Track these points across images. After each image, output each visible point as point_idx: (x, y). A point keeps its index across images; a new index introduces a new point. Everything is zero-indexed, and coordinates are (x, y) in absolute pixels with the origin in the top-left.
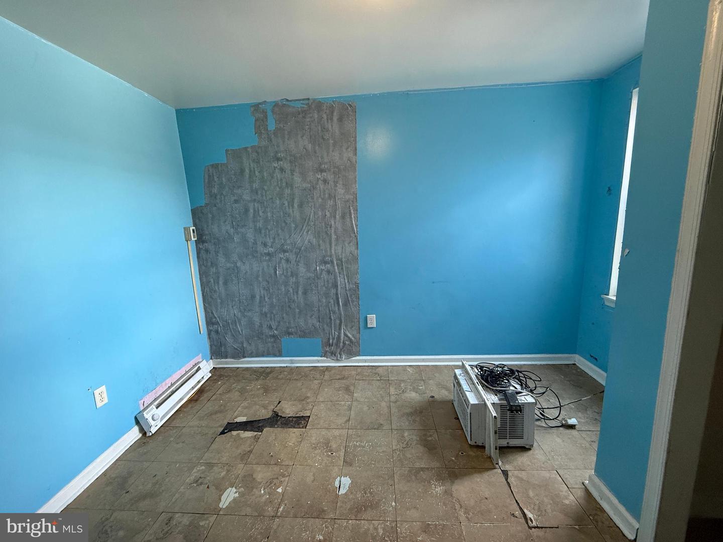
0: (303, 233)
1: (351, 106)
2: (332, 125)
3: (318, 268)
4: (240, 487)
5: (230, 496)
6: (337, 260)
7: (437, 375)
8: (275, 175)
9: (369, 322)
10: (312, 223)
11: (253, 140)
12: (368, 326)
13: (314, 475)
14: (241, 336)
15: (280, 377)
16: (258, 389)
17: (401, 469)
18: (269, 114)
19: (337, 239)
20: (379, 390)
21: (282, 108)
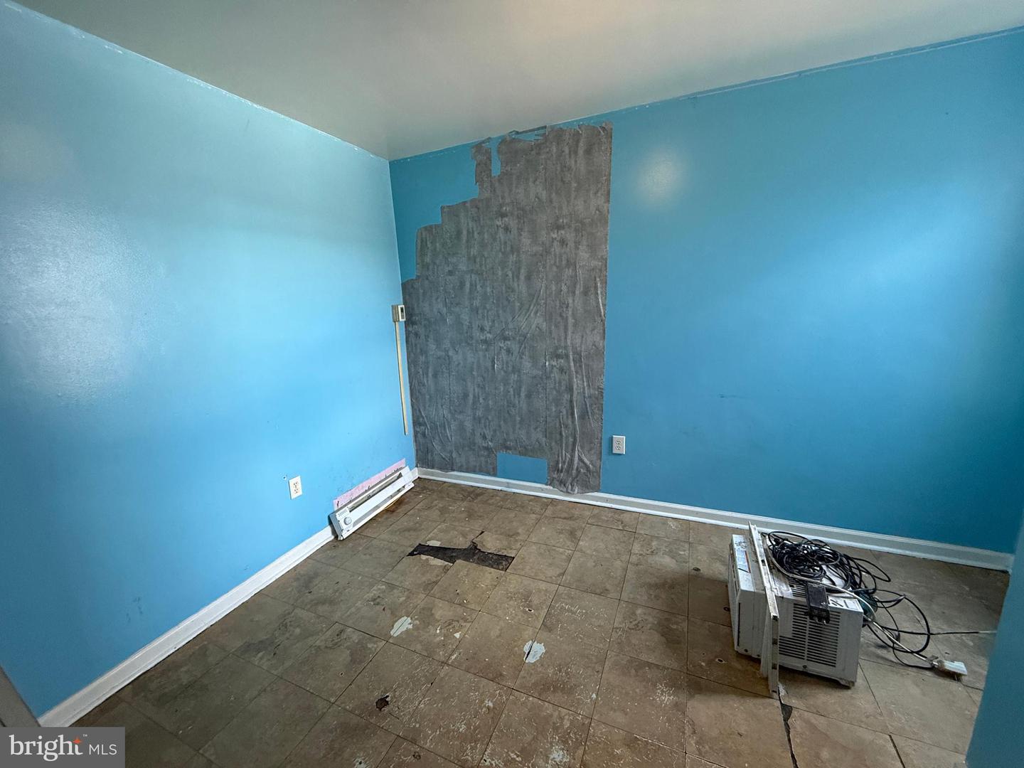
0: (529, 315)
1: (604, 129)
2: (576, 161)
3: (547, 364)
4: (416, 619)
5: (403, 625)
6: (574, 353)
7: (715, 539)
8: (498, 237)
9: (615, 445)
10: (543, 301)
11: (472, 191)
12: (614, 452)
13: (501, 630)
14: (449, 444)
15: (490, 502)
16: (461, 512)
17: (617, 655)
18: (494, 154)
19: (575, 325)
20: (617, 543)
21: (511, 146)
